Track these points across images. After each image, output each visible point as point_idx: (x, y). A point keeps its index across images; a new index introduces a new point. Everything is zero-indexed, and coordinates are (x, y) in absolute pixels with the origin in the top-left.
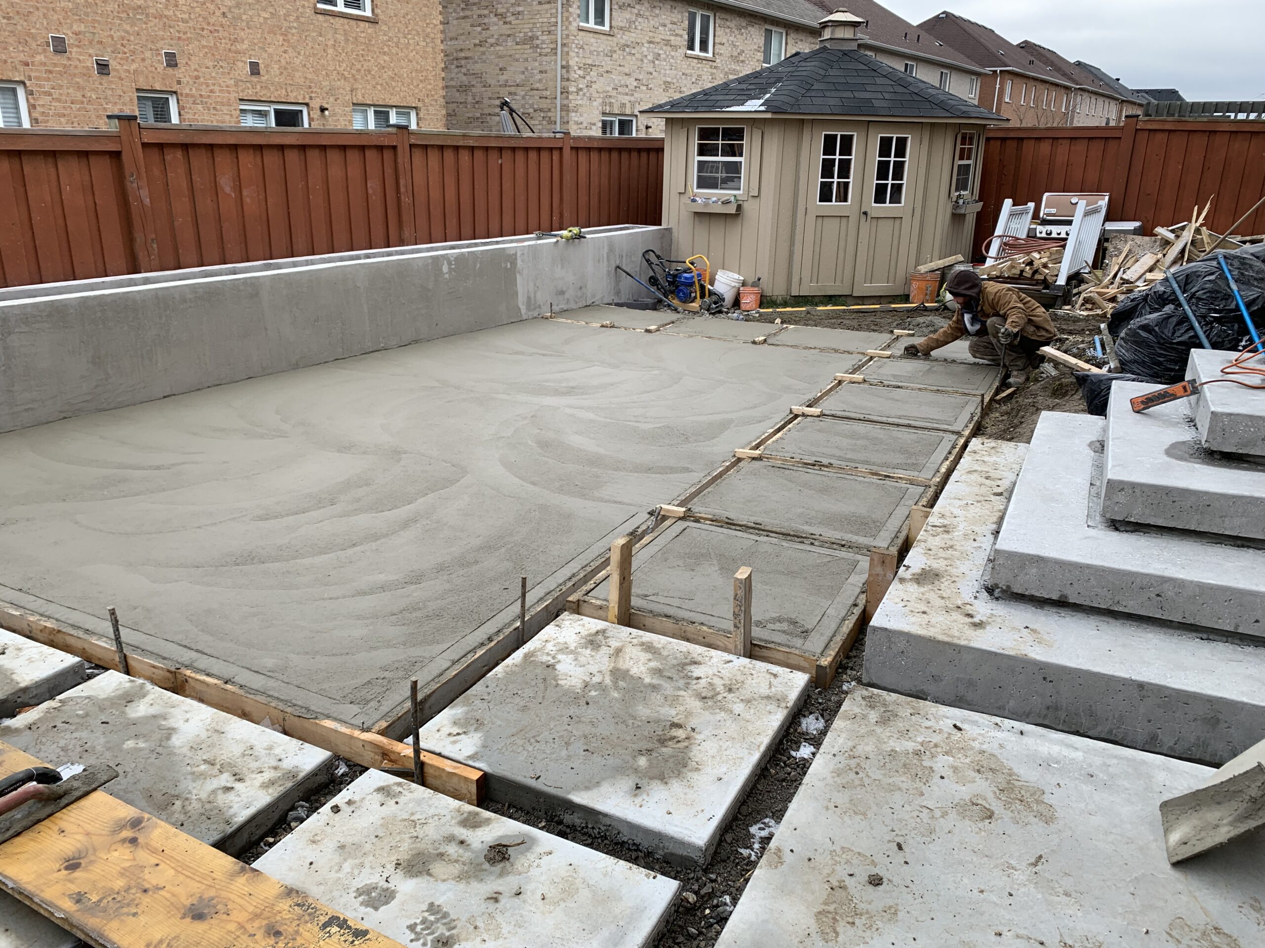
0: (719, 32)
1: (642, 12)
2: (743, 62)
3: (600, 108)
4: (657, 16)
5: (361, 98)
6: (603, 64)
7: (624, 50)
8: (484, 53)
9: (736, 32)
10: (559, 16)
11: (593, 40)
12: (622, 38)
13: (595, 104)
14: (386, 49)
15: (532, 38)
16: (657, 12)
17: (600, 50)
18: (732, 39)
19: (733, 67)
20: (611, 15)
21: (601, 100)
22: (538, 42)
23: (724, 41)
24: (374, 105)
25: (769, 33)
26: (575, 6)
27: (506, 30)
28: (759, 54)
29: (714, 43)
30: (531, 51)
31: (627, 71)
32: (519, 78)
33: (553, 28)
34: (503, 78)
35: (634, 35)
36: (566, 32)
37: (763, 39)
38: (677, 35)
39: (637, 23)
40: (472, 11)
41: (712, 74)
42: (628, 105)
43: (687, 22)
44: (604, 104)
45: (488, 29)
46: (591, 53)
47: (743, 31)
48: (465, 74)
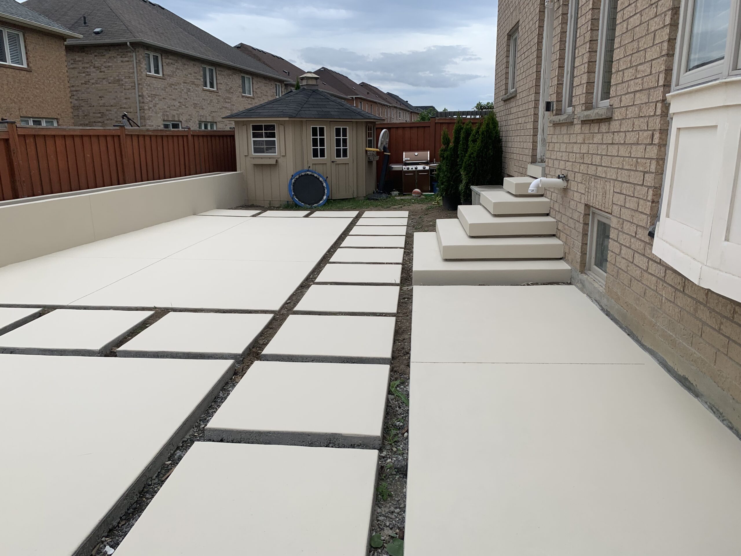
0: (219, 77)
1: (178, 67)
2: (232, 93)
3: (162, 117)
4: (186, 69)
5: (25, 113)
6: (161, 94)
7: (171, 87)
8: (88, 88)
9: (227, 77)
10: (135, 68)
11: (154, 82)
12: (170, 80)
13: (159, 115)
14: (37, 86)
15: (119, 80)
16: (186, 67)
17: (159, 87)
18: (226, 81)
19: (228, 95)
20: (163, 68)
21: (162, 113)
22: (123, 82)
23: (222, 82)
24: (33, 118)
25: (243, 78)
26: (143, 64)
27: (101, 75)
28: (240, 89)
29: (217, 83)
30: (119, 87)
31: (174, 97)
32: (112, 102)
33: (132, 75)
34: (101, 102)
35: (175, 79)
36: (140, 77)
37: (241, 81)
38: (197, 79)
39: (177, 73)
40: (78, 64)
41: (218, 99)
42: (176, 116)
43: (202, 72)
44: (163, 115)
45: (90, 75)
46: (154, 88)
47: (230, 77)
48: (76, 100)
